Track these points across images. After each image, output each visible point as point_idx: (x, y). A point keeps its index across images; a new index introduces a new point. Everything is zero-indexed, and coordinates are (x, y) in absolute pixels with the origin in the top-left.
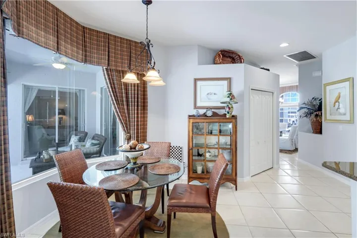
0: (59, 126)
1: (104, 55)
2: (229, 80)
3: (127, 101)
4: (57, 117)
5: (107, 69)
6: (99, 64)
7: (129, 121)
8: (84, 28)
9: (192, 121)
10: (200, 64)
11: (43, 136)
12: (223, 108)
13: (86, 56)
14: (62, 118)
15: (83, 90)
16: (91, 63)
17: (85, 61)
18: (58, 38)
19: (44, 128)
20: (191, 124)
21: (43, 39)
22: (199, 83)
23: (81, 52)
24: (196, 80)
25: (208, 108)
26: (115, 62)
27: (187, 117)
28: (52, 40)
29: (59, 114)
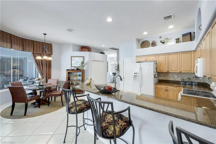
0: (13, 75)
1: (32, 48)
2: (84, 57)
3: (42, 65)
4: (12, 70)
5: (33, 53)
6: (29, 51)
7: (43, 72)
8: (22, 39)
9: (68, 71)
10: (73, 51)
11: (4, 80)
12: (80, 67)
13: (23, 49)
14: (15, 71)
15: (26, 58)
16: (26, 51)
17: (23, 51)
18: (11, 44)
19: (5, 76)
20: (67, 73)
21: (5, 45)
22: (73, 58)
23: (21, 47)
24: (71, 57)
25: (75, 67)
26: (37, 50)
27: (66, 70)
28: (9, 45)
29: (13, 69)
